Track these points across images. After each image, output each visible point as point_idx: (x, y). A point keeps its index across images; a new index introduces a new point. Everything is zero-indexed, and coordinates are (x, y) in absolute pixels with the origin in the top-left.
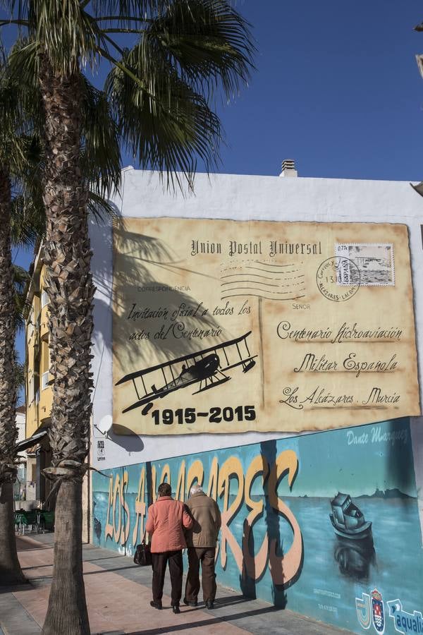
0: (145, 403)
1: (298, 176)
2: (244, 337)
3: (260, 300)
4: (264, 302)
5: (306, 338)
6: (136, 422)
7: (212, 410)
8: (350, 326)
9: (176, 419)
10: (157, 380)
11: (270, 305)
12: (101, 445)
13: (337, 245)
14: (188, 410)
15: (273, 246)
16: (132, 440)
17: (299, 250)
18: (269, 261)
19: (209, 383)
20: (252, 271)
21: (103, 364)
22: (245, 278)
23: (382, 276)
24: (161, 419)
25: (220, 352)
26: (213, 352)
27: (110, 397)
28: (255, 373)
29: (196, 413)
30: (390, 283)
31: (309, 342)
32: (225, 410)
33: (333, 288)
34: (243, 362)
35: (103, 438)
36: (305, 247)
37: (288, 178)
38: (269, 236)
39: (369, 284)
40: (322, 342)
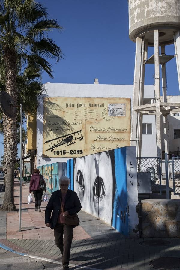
0: (52, 149)
1: (99, 84)
2: (80, 131)
3: (85, 120)
4: (87, 121)
5: (98, 131)
6: (49, 154)
7: (70, 151)
8: (111, 128)
9: (60, 153)
10: (55, 142)
11: (88, 122)
12: (39, 160)
13: (109, 104)
14: (64, 151)
15: (90, 105)
16: (48, 159)
17: (98, 106)
18: (89, 109)
19: (70, 143)
20: (83, 112)
21: (40, 137)
22: (81, 114)
23: (122, 113)
24: (56, 153)
25: (73, 135)
26: (71, 135)
27: (42, 147)
28: (83, 141)
29: (66, 152)
30: (124, 115)
31: (99, 132)
32: (74, 151)
33: (107, 117)
34: (80, 138)
35: (40, 158)
36: (99, 105)
37: (96, 84)
38: (89, 102)
39: (118, 115)
40: (103, 132)
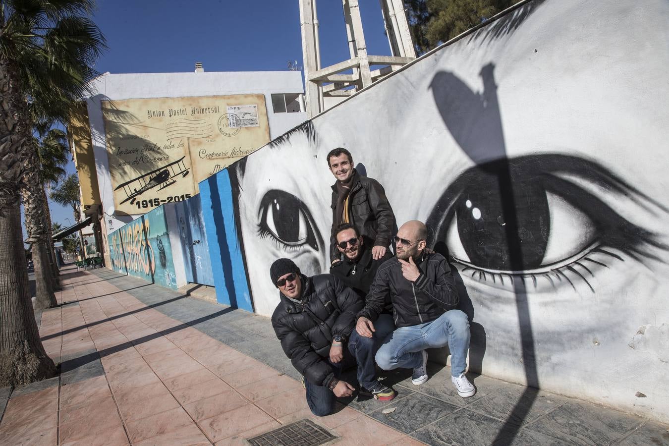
0: (132, 198)
1: (205, 71)
2: (181, 159)
3: (188, 139)
4: (191, 140)
5: (215, 157)
6: (128, 208)
7: (168, 198)
8: (237, 148)
9: (149, 204)
10: (137, 186)
11: (193, 141)
12: (110, 222)
13: (228, 107)
14: (155, 199)
15: (193, 110)
16: (127, 217)
17: (207, 111)
18: (191, 118)
19: (165, 185)
20: (183, 124)
21: (105, 180)
22: (180, 128)
23: (252, 122)
24: (141, 205)
25: (169, 168)
26: (166, 169)
27: (112, 197)
28: (189, 176)
29: (160, 200)
30: (257, 125)
31: (217, 159)
32: (175, 198)
33: (227, 130)
34: (182, 172)
35: (111, 218)
36: (210, 110)
37: (199, 72)
38: (190, 105)
39: (246, 126)
40: (223, 158)
